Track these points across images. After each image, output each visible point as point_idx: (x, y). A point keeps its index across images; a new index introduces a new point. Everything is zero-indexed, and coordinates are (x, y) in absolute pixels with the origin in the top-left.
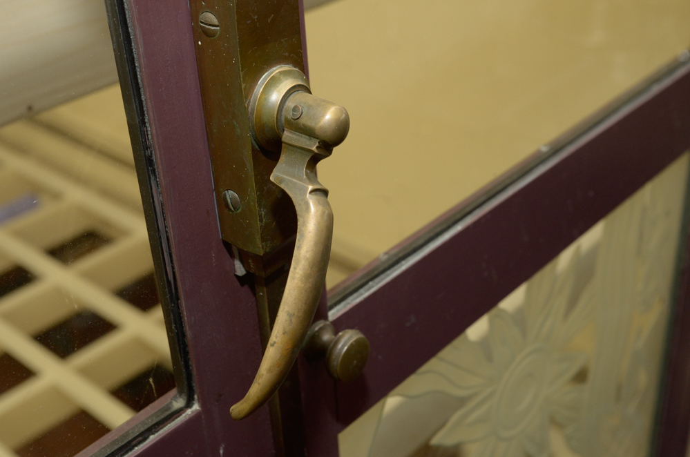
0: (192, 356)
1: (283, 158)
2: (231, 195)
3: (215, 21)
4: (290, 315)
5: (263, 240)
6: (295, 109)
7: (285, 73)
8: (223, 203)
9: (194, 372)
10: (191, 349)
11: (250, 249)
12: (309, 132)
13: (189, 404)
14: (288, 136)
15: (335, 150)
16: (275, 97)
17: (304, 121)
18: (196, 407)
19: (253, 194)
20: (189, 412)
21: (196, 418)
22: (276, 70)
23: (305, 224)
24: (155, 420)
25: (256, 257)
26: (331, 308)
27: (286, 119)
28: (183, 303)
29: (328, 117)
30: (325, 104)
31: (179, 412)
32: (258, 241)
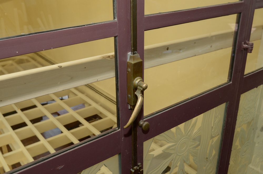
0: (120, 121)
1: (137, 90)
2: (129, 95)
3: (130, 70)
4: (135, 113)
5: (133, 103)
6: (140, 83)
7: (139, 78)
8: (128, 96)
9: (120, 124)
10: (120, 119)
11: (131, 104)
12: (141, 87)
13: (119, 129)
14: (138, 87)
15: (145, 90)
16: (137, 82)
17: (141, 85)
18: (120, 130)
19: (132, 96)
20: (118, 130)
21: (119, 131)
22: (138, 78)
23: (139, 100)
24: (113, 130)
25: (132, 106)
26: (144, 119)
27: (139, 85)
28: (120, 112)
29: (144, 86)
30: (145, 83)
31: (117, 130)
32: (132, 103)
